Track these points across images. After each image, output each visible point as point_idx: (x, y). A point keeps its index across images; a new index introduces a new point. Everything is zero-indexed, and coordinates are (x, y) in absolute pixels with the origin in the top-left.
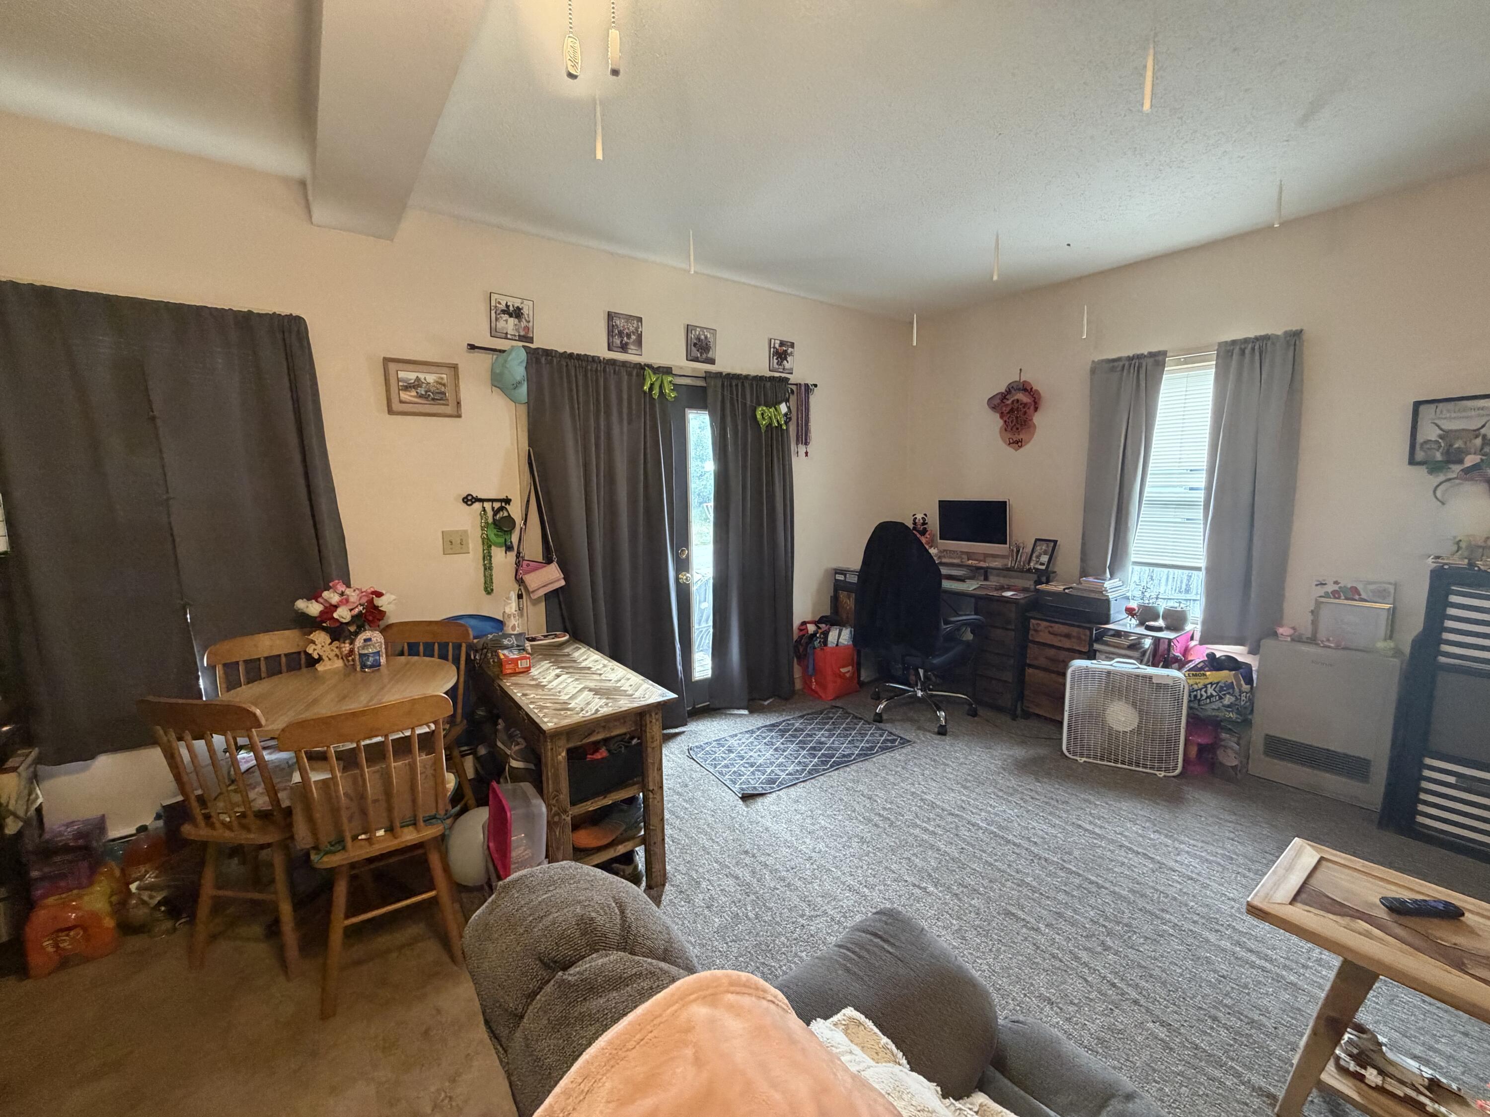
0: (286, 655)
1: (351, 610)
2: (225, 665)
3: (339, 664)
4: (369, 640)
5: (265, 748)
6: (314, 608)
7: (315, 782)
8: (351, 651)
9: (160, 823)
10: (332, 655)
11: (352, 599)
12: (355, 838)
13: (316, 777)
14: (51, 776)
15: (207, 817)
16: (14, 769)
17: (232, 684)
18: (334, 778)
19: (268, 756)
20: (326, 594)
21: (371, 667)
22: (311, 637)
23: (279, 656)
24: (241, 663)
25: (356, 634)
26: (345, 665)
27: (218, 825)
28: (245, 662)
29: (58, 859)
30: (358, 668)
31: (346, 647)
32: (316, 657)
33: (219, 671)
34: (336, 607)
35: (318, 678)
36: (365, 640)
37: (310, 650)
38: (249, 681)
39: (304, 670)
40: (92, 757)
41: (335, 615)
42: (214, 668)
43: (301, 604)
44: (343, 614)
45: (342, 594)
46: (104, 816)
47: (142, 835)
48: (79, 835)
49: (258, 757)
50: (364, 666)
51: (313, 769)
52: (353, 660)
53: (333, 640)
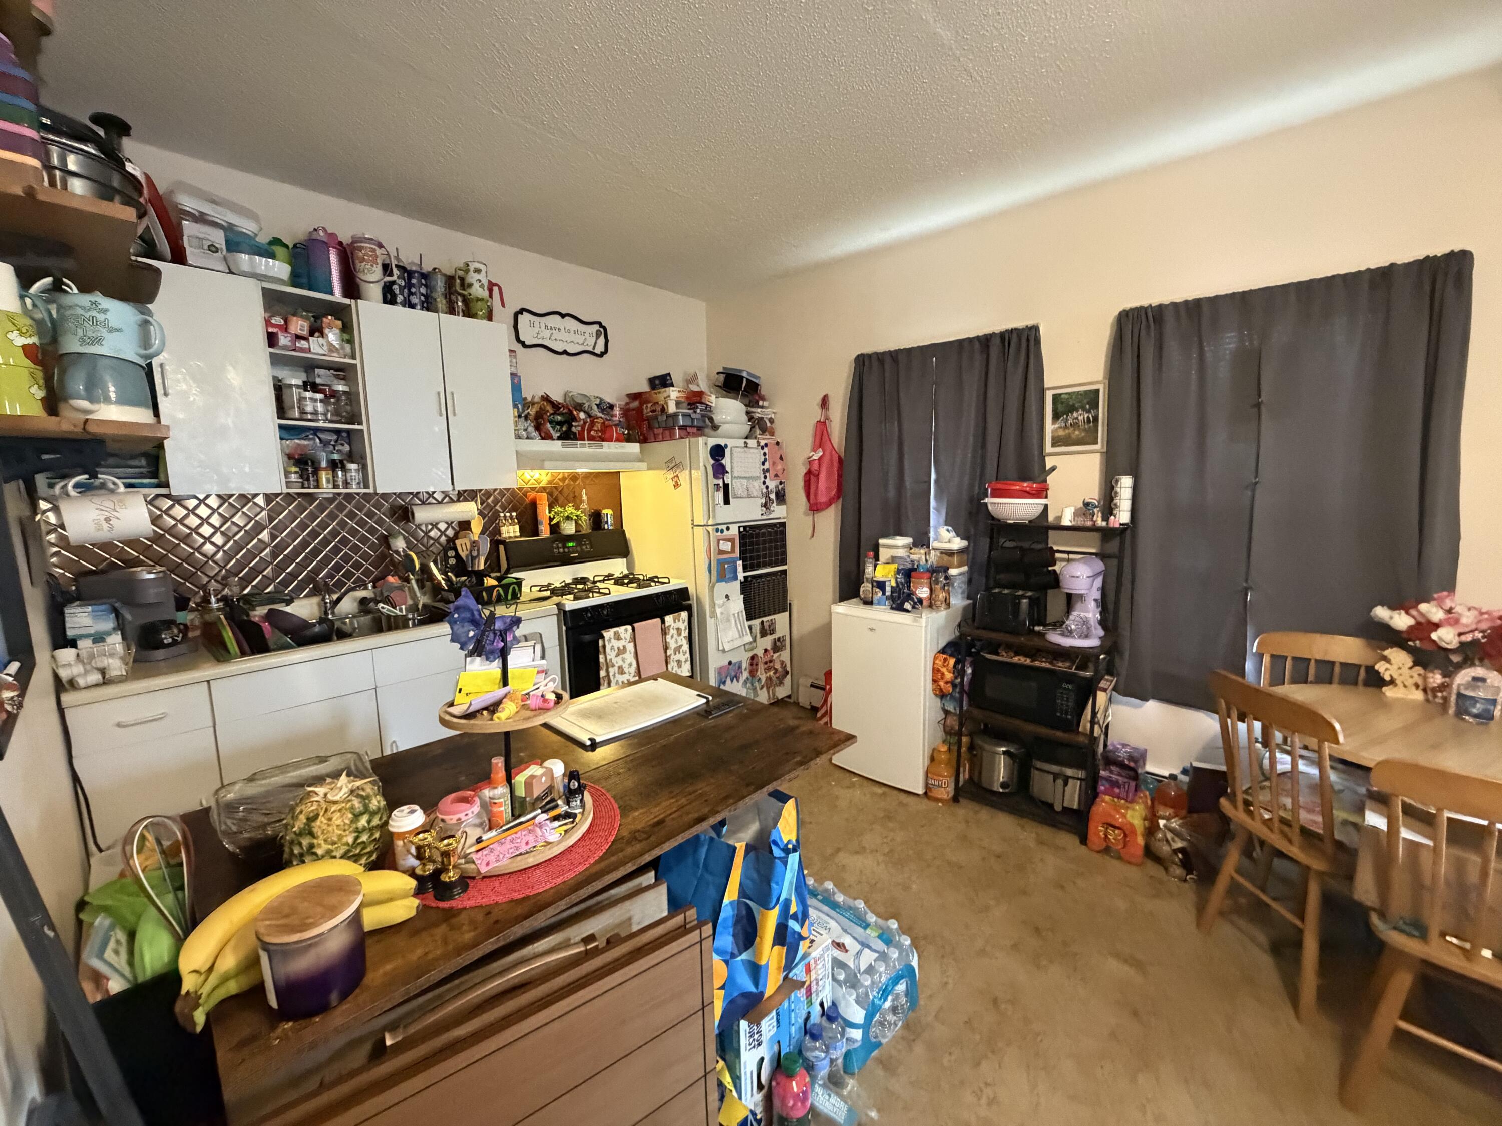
0: (1342, 664)
1: (1460, 634)
2: (1272, 656)
3: (1419, 695)
4: (1483, 680)
5: (1302, 757)
6: (1401, 621)
7: (1405, 839)
8: (1443, 687)
9: (1185, 779)
10: (1409, 682)
11: (1464, 620)
12: (1443, 935)
13: (1406, 834)
14: (1119, 703)
15: (1247, 803)
16: (1105, 690)
17: (1277, 679)
18: (1436, 850)
19: (1302, 766)
20: (1423, 607)
21: (1476, 716)
22: (1387, 652)
23: (1333, 663)
24: (1289, 659)
25: (1459, 667)
26: (1427, 700)
27: (1257, 818)
28: (1295, 659)
29: (1113, 768)
30: (1452, 711)
31: (1436, 678)
32: (1387, 678)
33: (1266, 659)
34: (1436, 626)
35: (1385, 705)
36: (1475, 679)
37: (1381, 667)
38: (1294, 681)
39: (1361, 688)
40: (1145, 699)
41: (1434, 636)
42: (1260, 656)
43: (1381, 612)
44: (1446, 636)
45: (1450, 611)
46: (1146, 750)
47: (1172, 782)
48: (1131, 758)
49: (1294, 764)
50: (1461, 712)
51: (1405, 826)
52: (1446, 699)
53: (1416, 663)
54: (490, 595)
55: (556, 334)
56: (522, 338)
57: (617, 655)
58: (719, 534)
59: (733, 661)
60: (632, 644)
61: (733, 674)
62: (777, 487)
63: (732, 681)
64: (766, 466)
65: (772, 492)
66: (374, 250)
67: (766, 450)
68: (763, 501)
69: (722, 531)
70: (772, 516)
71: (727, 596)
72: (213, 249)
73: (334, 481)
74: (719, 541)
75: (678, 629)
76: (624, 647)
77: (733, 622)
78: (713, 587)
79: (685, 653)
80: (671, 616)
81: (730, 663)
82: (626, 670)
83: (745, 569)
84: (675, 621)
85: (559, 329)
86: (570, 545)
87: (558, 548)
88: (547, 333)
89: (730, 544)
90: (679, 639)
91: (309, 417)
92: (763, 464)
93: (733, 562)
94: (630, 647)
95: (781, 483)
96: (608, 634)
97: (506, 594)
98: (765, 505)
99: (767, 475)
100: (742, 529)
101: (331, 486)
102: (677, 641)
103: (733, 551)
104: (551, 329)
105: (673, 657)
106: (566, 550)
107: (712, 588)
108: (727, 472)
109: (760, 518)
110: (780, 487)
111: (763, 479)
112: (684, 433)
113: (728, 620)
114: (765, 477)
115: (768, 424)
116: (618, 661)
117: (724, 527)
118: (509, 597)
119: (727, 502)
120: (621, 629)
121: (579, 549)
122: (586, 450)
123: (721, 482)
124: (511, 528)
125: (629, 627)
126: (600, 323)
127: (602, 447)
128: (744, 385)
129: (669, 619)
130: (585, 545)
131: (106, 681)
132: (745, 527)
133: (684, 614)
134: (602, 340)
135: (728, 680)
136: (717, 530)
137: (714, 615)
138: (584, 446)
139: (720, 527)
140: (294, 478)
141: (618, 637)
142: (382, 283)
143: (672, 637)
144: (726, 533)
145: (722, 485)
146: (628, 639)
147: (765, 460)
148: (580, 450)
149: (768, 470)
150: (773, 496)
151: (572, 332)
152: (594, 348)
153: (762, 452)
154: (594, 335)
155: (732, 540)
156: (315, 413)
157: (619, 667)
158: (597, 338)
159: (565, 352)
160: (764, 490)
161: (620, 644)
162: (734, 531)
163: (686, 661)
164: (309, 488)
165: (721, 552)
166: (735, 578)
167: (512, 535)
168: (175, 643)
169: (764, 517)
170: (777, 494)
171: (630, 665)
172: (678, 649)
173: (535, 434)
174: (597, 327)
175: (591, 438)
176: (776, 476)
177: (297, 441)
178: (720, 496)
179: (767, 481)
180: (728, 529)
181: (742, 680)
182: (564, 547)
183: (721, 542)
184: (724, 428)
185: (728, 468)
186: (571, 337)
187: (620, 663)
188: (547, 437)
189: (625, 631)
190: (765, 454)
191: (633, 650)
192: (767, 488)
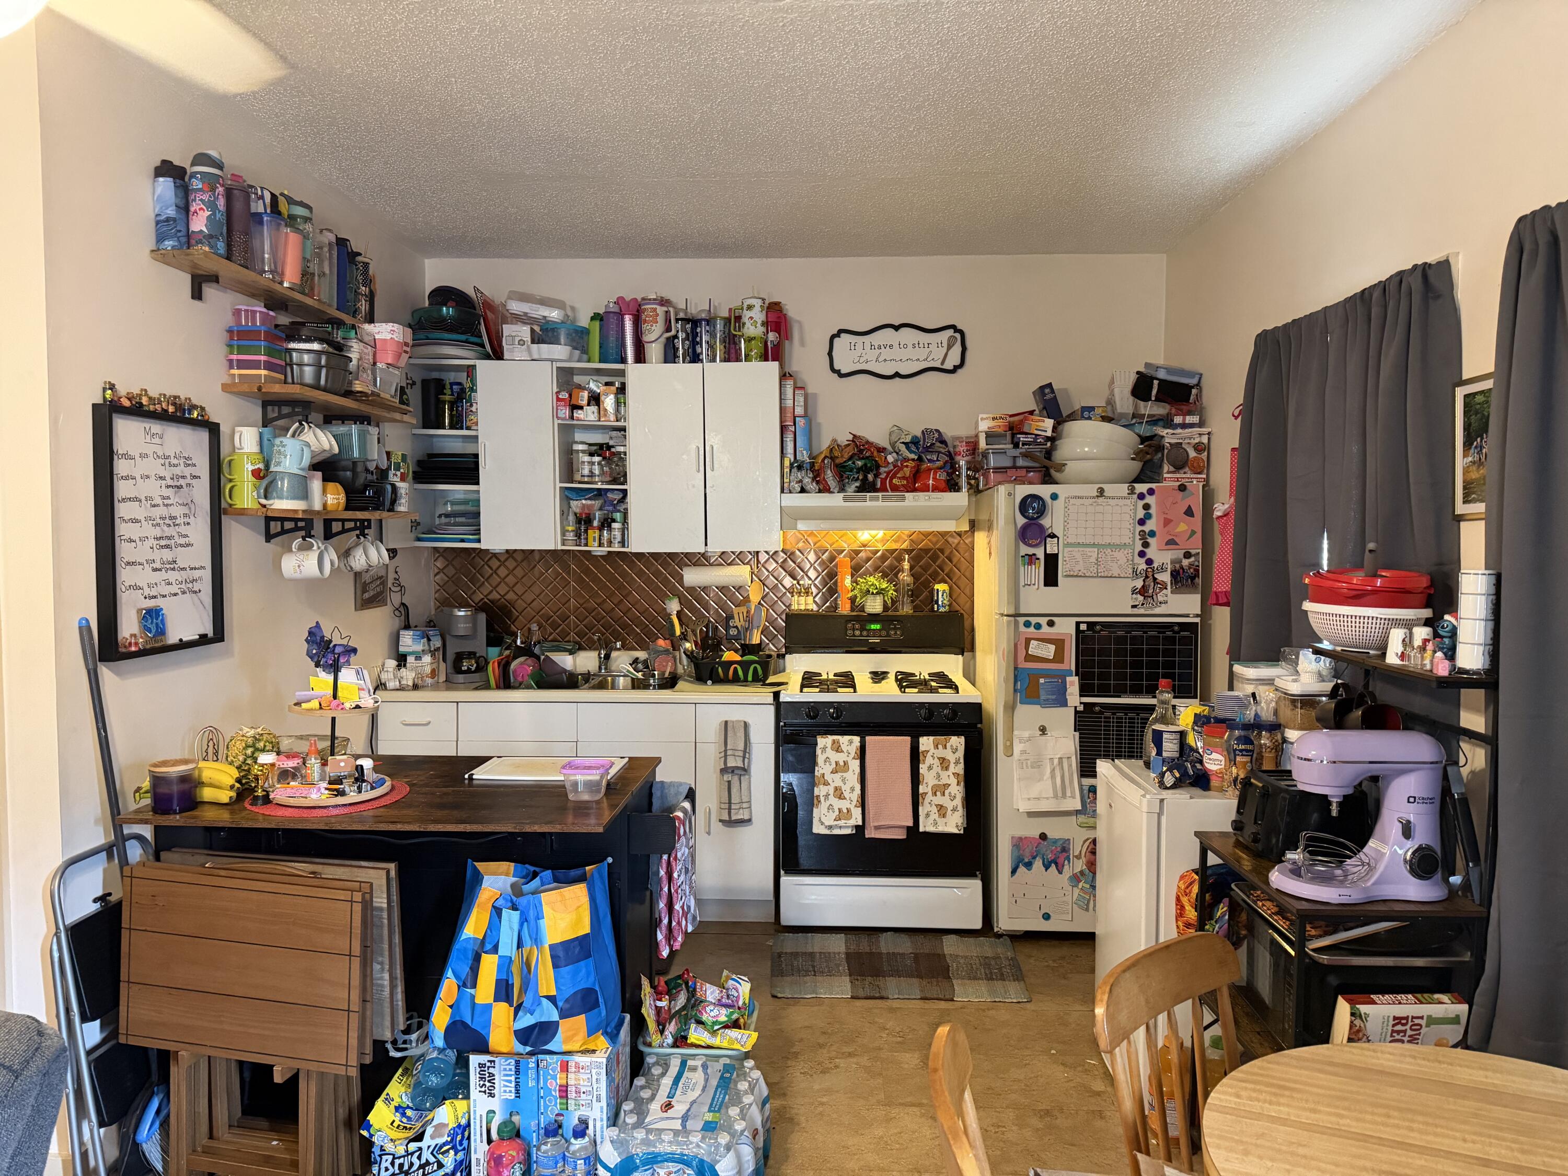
54: (726, 672)
55: (886, 353)
56: (836, 367)
57: (834, 772)
58: (1032, 629)
59: (1050, 835)
60: (858, 762)
61: (1050, 856)
62: (1173, 562)
63: (1047, 868)
64: (1150, 525)
65: (1162, 569)
66: (655, 310)
67: (1150, 500)
68: (1139, 583)
69: (1038, 626)
70: (1157, 611)
71: (1043, 730)
72: (522, 342)
73: (600, 539)
74: (1028, 641)
75: (943, 760)
76: (845, 763)
77: (1048, 771)
78: (1013, 708)
79: (953, 798)
80: (931, 738)
81: (1043, 836)
82: (846, 794)
83: (1084, 691)
84: (936, 747)
85: (891, 346)
86: (873, 627)
87: (854, 630)
88: (872, 355)
89: (1052, 648)
90: (944, 774)
91: (586, 479)
92: (1142, 522)
93: (1062, 676)
94: (855, 765)
95: (1187, 555)
96: (824, 742)
97: (746, 675)
98: (1143, 591)
99: (1151, 540)
100: (1083, 627)
101: (596, 544)
102: (938, 777)
103: (1059, 656)
104: (880, 347)
105: (929, 797)
106: (865, 633)
107: (1010, 709)
108: (1053, 536)
109: (1130, 611)
110: (1186, 562)
111: (1139, 547)
112: (1000, 477)
113: (1037, 765)
114: (1146, 545)
115: (1192, 454)
116: (835, 780)
117: (1043, 621)
118: (750, 678)
119: (1051, 579)
120: (844, 740)
121: (884, 633)
122: (879, 503)
123: (1040, 552)
124: (802, 599)
125: (856, 739)
126: (953, 327)
127: (903, 499)
128: (1154, 392)
129: (926, 743)
130: (895, 629)
131: (402, 689)
132: (1091, 625)
133: (958, 742)
134: (957, 348)
135: (1038, 864)
136: (1028, 624)
137: (1009, 753)
138: (877, 499)
139: (1034, 620)
140: (571, 536)
141: (838, 749)
142: (663, 340)
143: (930, 768)
144: (1045, 629)
145: (1041, 555)
146: (853, 754)
147: (1148, 516)
148: (868, 503)
149: (1152, 534)
150: (1165, 577)
151: (910, 346)
152: (943, 363)
153: (1141, 503)
154: (945, 344)
155: (1059, 643)
156: (592, 475)
157: (836, 789)
158: (949, 347)
159: (897, 375)
160: (1144, 566)
161: (841, 758)
162: (1066, 628)
163: (954, 810)
164: (580, 545)
165: (1029, 658)
166: (1062, 702)
167: (803, 607)
168: (469, 671)
169: (1136, 611)
170: (1175, 575)
171: (852, 789)
172: (940, 789)
173: (813, 486)
174: (950, 332)
175: (895, 488)
176: (1171, 542)
177: (584, 502)
178: (1039, 571)
179: (1151, 553)
180: (1051, 624)
181: (1068, 871)
182: (862, 629)
183: (1033, 643)
184: (1072, 468)
185: (1058, 531)
186: (910, 353)
187: (838, 783)
188: (825, 489)
189: (850, 743)
190: (1147, 507)
191: (858, 770)
192: (1149, 562)
